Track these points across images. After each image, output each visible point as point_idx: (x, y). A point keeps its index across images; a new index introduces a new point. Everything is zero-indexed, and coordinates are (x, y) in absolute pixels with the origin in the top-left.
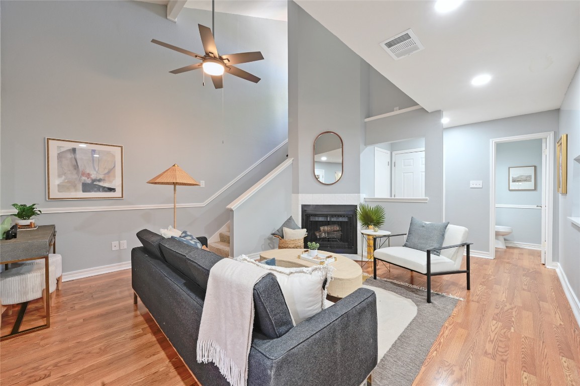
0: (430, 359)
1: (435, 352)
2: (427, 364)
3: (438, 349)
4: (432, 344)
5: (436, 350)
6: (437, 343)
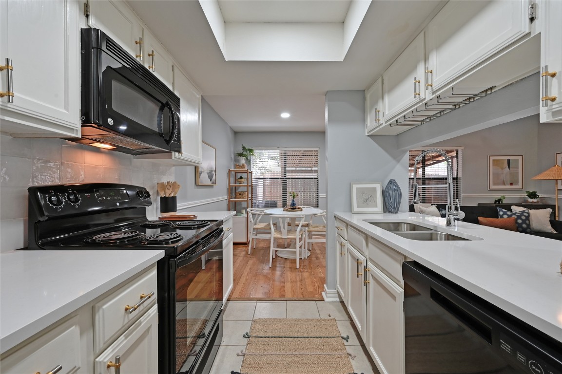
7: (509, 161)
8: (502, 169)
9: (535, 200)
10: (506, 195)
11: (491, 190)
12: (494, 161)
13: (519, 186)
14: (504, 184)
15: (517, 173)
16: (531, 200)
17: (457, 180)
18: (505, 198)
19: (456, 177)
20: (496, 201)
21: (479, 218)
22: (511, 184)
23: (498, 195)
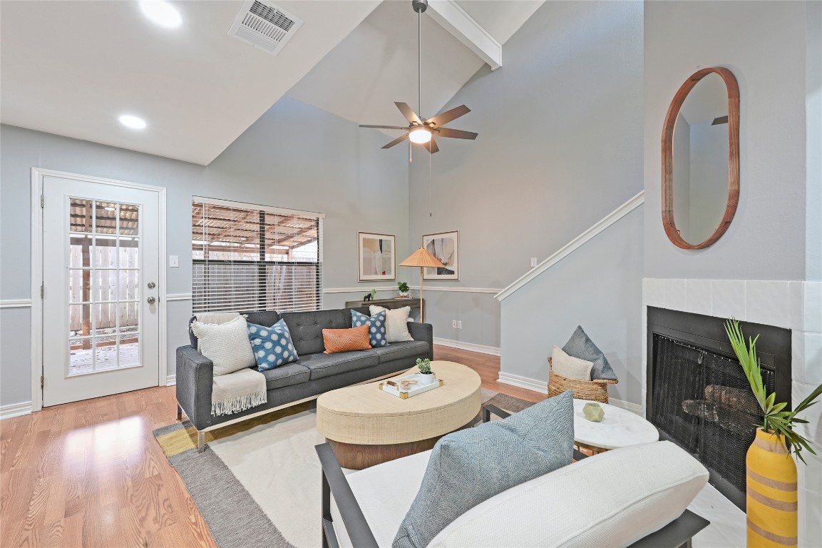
0: (191, 508)
1: (194, 521)
2: (189, 502)
3: (194, 527)
4: (207, 523)
5: (196, 524)
6: (205, 532)
7: (381, 241)
8: (374, 252)
9: (405, 294)
10: (377, 288)
11: (362, 281)
12: (364, 239)
13: (392, 276)
14: (376, 273)
15: (390, 258)
16: (402, 294)
17: (317, 266)
18: (375, 292)
19: (316, 261)
20: (365, 298)
21: (324, 331)
22: (384, 273)
23: (368, 289)
